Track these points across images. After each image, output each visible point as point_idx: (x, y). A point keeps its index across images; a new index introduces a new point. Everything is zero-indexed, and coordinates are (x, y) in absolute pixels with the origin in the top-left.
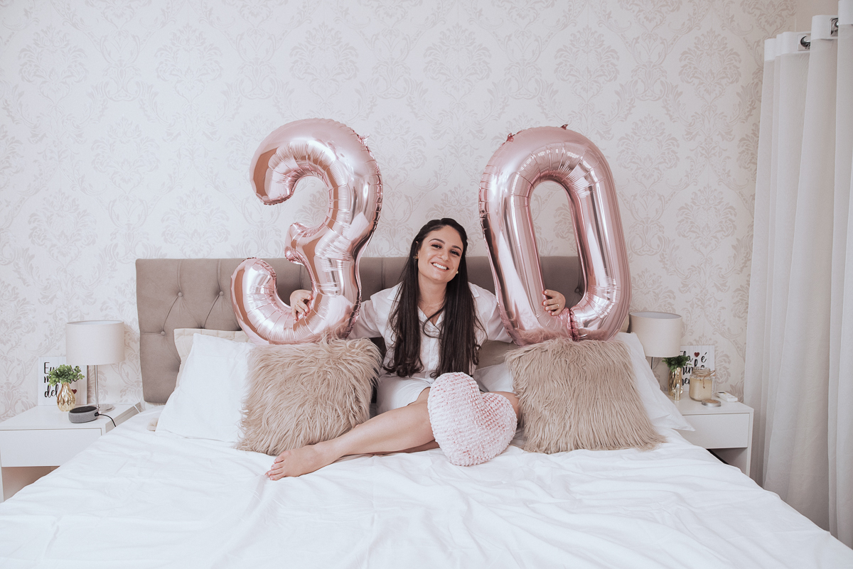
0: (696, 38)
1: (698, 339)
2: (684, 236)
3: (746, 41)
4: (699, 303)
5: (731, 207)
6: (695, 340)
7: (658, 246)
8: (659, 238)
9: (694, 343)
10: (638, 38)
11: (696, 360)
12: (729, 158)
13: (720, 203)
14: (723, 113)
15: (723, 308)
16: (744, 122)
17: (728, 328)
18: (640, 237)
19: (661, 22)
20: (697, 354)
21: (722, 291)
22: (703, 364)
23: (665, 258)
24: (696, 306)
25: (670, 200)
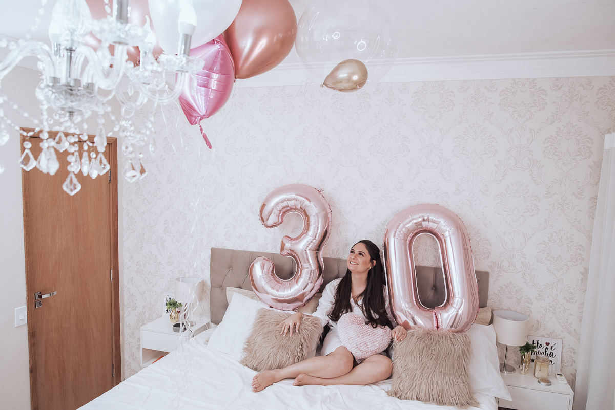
0: (557, 128)
1: (549, 333)
2: (541, 262)
3: (599, 129)
4: (551, 309)
5: (581, 246)
6: (547, 334)
7: (521, 267)
8: (522, 262)
9: (546, 336)
10: (512, 129)
11: (546, 348)
12: (580, 211)
13: (571, 242)
14: (576, 180)
15: (571, 315)
16: (594, 186)
17: (575, 329)
18: (507, 260)
19: (530, 118)
20: (548, 344)
21: (570, 303)
22: (552, 351)
23: (526, 276)
24: (548, 310)
25: (531, 237)
